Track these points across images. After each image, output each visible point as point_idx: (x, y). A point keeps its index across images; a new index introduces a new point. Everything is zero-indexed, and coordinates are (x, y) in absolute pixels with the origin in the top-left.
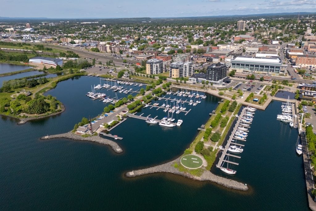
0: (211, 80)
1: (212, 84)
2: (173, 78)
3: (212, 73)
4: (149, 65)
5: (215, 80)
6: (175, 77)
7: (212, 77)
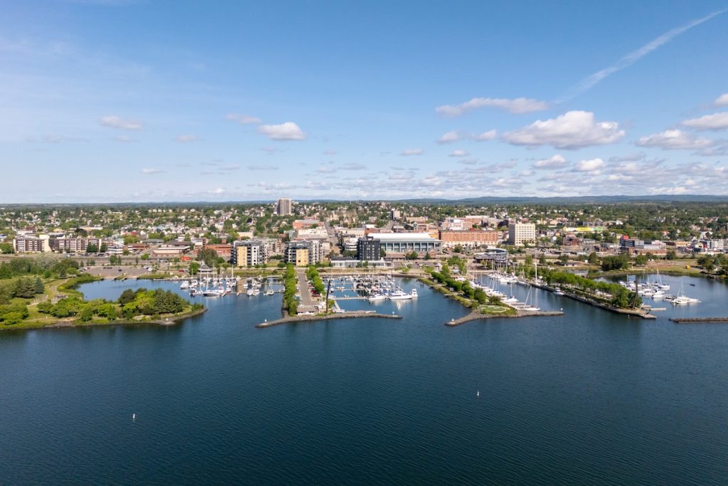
0: (371, 259)
1: (374, 265)
2: (299, 267)
3: (371, 248)
4: (246, 248)
5: (377, 259)
6: (303, 263)
7: (371, 255)
